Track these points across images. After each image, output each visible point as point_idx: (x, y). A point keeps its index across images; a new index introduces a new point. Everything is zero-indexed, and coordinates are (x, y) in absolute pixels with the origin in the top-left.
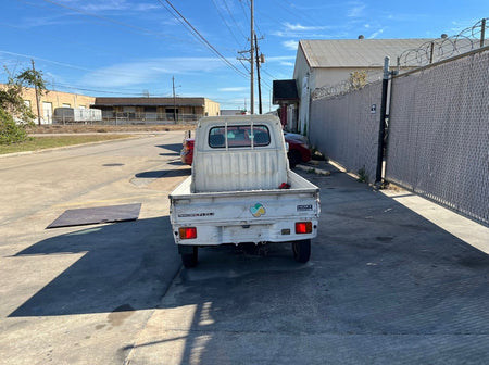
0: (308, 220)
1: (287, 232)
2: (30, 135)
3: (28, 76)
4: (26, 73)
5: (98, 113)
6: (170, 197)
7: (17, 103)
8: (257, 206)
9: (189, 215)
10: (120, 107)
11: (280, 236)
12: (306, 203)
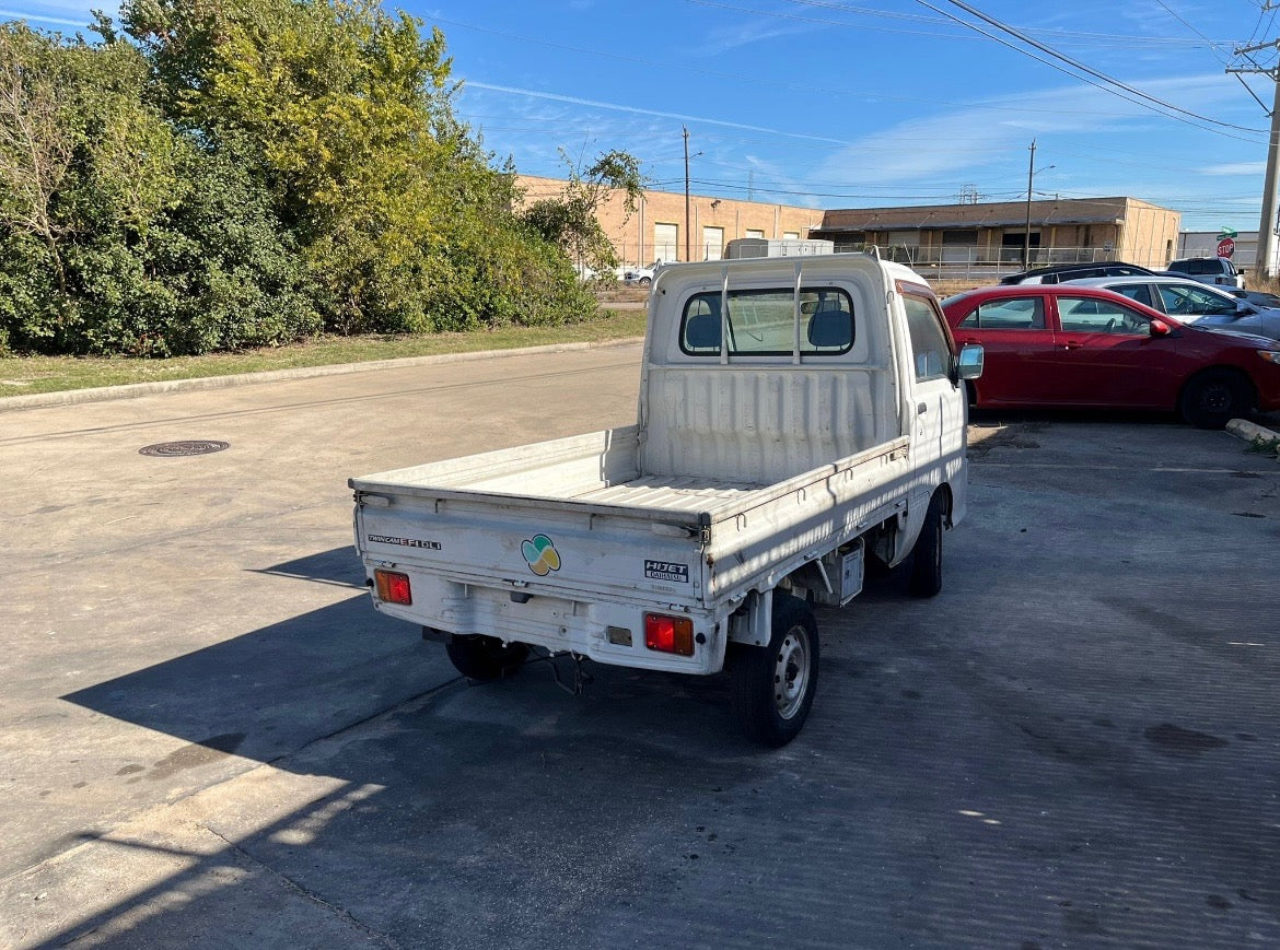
0: (677, 612)
1: (619, 636)
2: (606, 305)
3: (611, 170)
4: (607, 162)
5: (826, 247)
6: (351, 483)
7: (587, 233)
8: (541, 541)
9: (389, 540)
10: (882, 235)
11: (604, 643)
12: (671, 555)
